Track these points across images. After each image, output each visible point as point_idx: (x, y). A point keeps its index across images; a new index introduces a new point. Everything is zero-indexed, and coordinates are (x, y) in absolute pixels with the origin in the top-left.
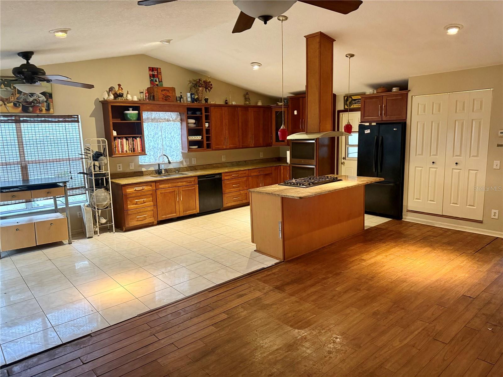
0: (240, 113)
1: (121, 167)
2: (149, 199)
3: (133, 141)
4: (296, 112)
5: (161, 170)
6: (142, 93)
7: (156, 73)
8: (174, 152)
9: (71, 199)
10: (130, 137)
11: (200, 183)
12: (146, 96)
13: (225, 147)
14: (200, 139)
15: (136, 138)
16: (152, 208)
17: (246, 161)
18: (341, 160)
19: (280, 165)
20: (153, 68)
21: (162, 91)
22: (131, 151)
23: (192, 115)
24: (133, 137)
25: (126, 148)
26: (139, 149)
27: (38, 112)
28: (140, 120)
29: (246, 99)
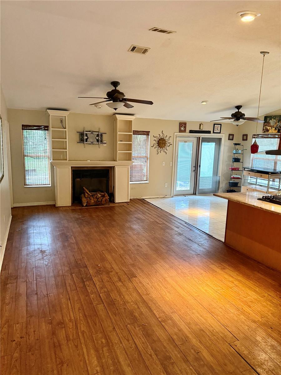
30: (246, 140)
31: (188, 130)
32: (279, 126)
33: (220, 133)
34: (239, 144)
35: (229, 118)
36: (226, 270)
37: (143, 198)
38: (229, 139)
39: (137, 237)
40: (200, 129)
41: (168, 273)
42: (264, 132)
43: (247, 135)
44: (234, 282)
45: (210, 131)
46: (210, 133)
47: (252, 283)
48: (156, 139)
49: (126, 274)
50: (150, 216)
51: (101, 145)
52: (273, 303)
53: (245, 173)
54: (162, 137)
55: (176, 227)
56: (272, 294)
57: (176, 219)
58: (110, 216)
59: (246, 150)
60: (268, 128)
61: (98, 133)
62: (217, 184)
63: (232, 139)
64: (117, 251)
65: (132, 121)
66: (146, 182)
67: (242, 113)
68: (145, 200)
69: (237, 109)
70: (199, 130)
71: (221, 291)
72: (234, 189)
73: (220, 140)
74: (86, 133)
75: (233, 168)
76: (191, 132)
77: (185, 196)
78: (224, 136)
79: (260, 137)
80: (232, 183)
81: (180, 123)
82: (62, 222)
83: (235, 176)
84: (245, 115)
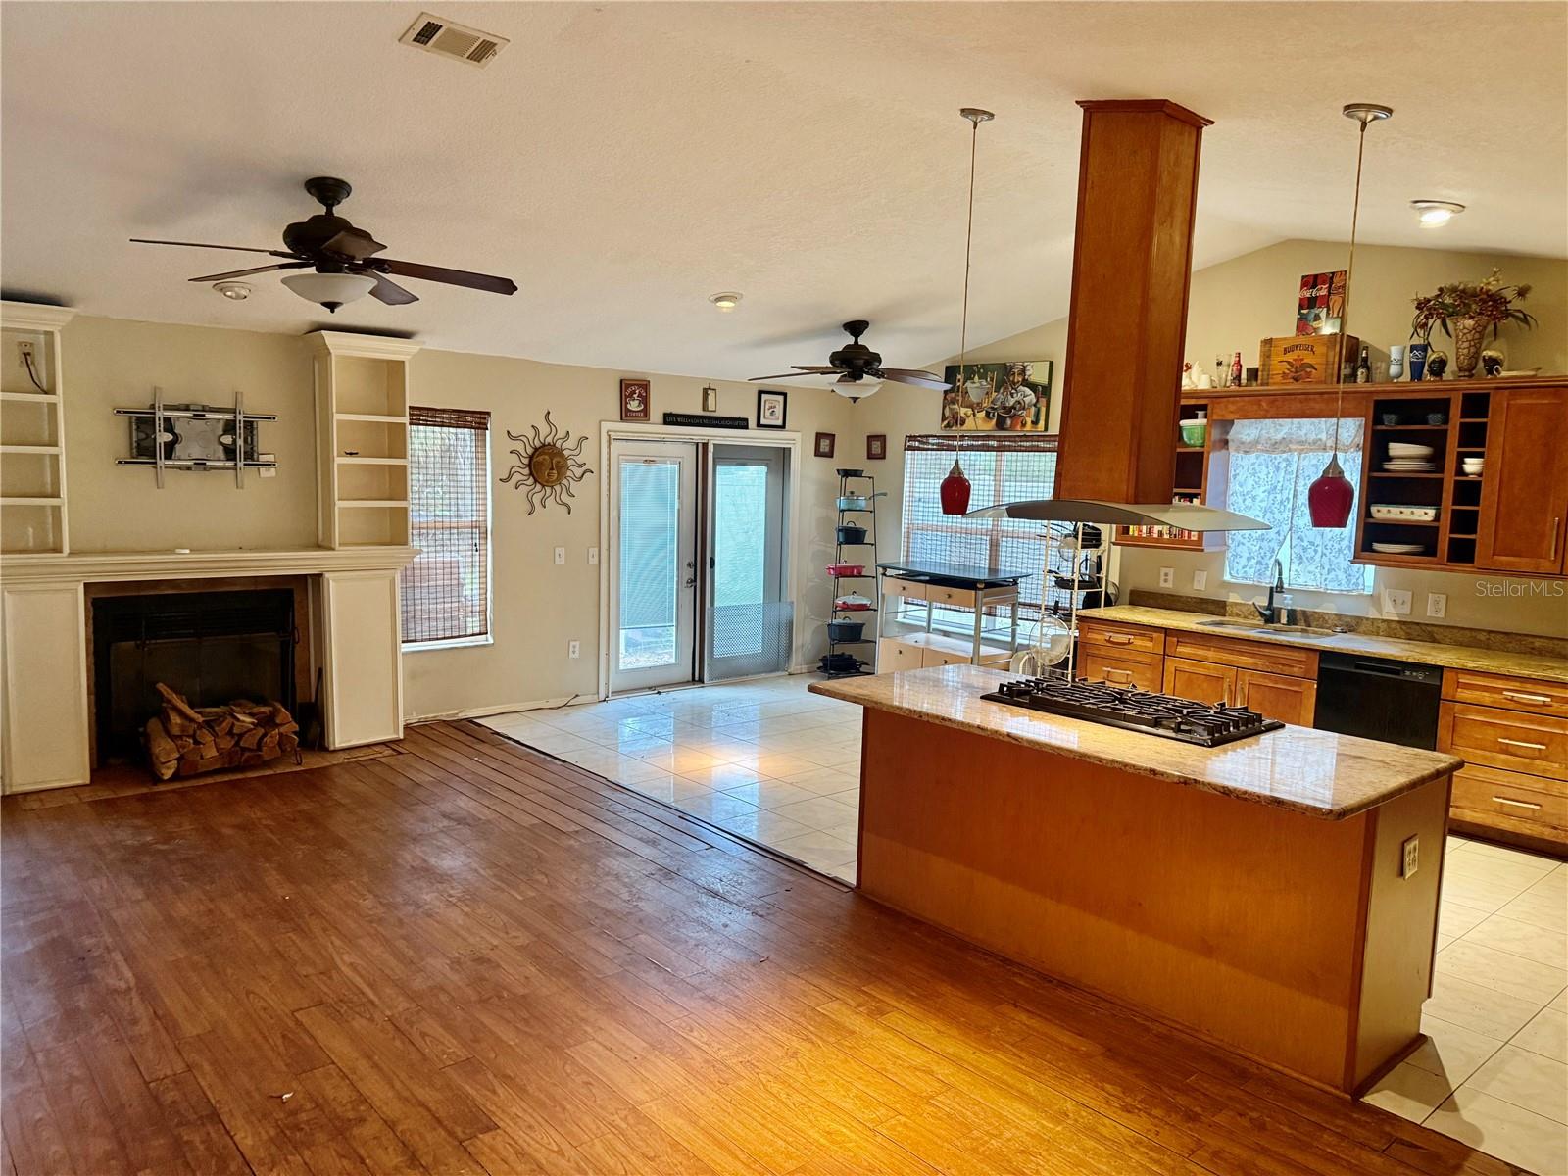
1: (1170, 578)
5: (1278, 610)
6: (1221, 363)
7: (1324, 292)
9: (1024, 628)
14: (1428, 518)
20: (1316, 277)
21: (1287, 350)
23: (1400, 428)
27: (1019, 428)
28: (1205, 447)
30: (882, 456)
31: (656, 412)
32: (999, 403)
33: (783, 427)
34: (856, 474)
35: (824, 371)
36: (894, 1018)
37: (470, 715)
38: (818, 453)
39: (467, 914)
40: (705, 407)
41: (645, 1080)
42: (948, 426)
43: (882, 438)
44: (935, 1068)
45: (747, 420)
46: (746, 428)
47: (1004, 1063)
48: (519, 446)
49: (439, 1121)
50: (514, 799)
51: (249, 475)
52: (1101, 1139)
53: (888, 586)
54: (549, 440)
55: (647, 842)
56: (1090, 1096)
57: (637, 803)
58: (311, 820)
59: (885, 494)
60: (963, 411)
61: (229, 416)
62: (784, 633)
63: (830, 454)
64: (372, 1002)
65: (403, 362)
66: (480, 640)
67: (871, 350)
68: (480, 725)
69: (851, 334)
70: (699, 412)
71: (893, 1122)
72: (847, 653)
73: (784, 454)
74: (168, 413)
75: (840, 568)
76: (670, 419)
77: (659, 693)
78: (798, 441)
79: (933, 444)
80: (839, 626)
81: (621, 381)
82: (45, 879)
83: (852, 600)
84: (880, 361)
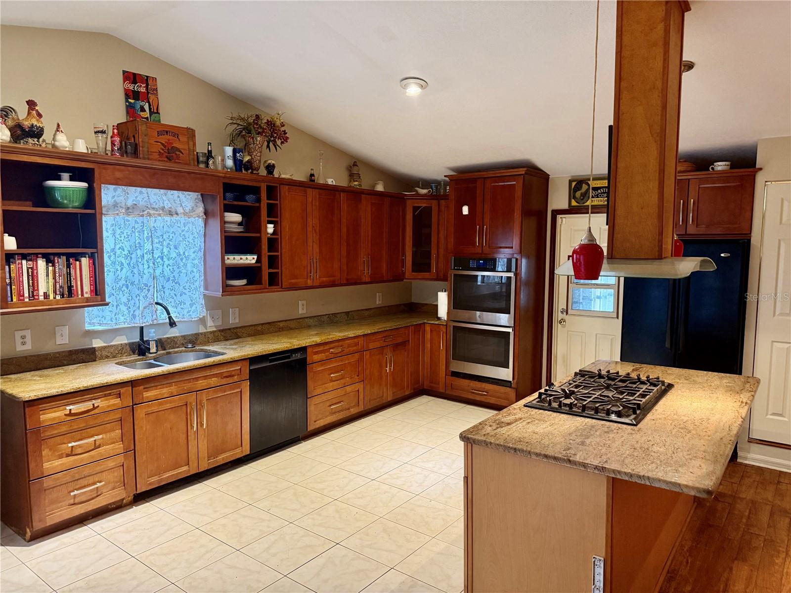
0: (344, 207)
1: (28, 339)
2: (113, 434)
3: (68, 266)
4: (465, 210)
5: (148, 342)
6: (103, 132)
7: (143, 90)
8: (185, 294)
10: (59, 255)
11: (254, 376)
12: (113, 144)
13: (309, 283)
14: (254, 261)
15: (77, 257)
16: (121, 459)
17: (348, 312)
18: (558, 315)
19: (425, 323)
20: (134, 75)
21: (160, 133)
22: (62, 296)
23: (236, 203)
24: (69, 256)
25: (44, 285)
26: (87, 288)
28: (94, 208)
29: (352, 176)
